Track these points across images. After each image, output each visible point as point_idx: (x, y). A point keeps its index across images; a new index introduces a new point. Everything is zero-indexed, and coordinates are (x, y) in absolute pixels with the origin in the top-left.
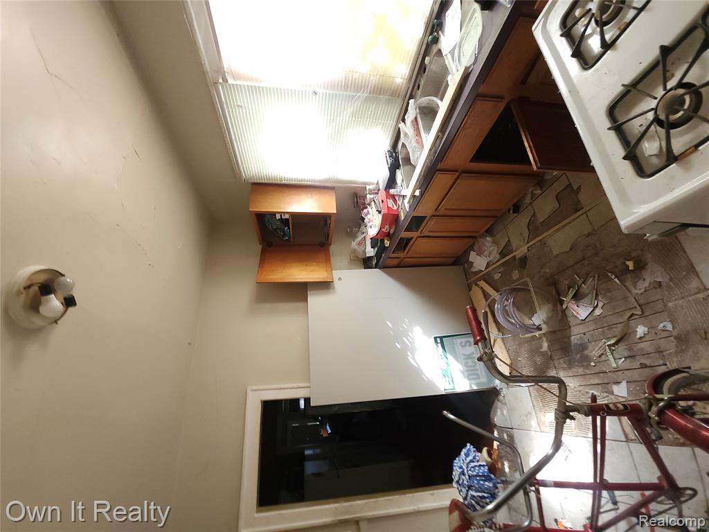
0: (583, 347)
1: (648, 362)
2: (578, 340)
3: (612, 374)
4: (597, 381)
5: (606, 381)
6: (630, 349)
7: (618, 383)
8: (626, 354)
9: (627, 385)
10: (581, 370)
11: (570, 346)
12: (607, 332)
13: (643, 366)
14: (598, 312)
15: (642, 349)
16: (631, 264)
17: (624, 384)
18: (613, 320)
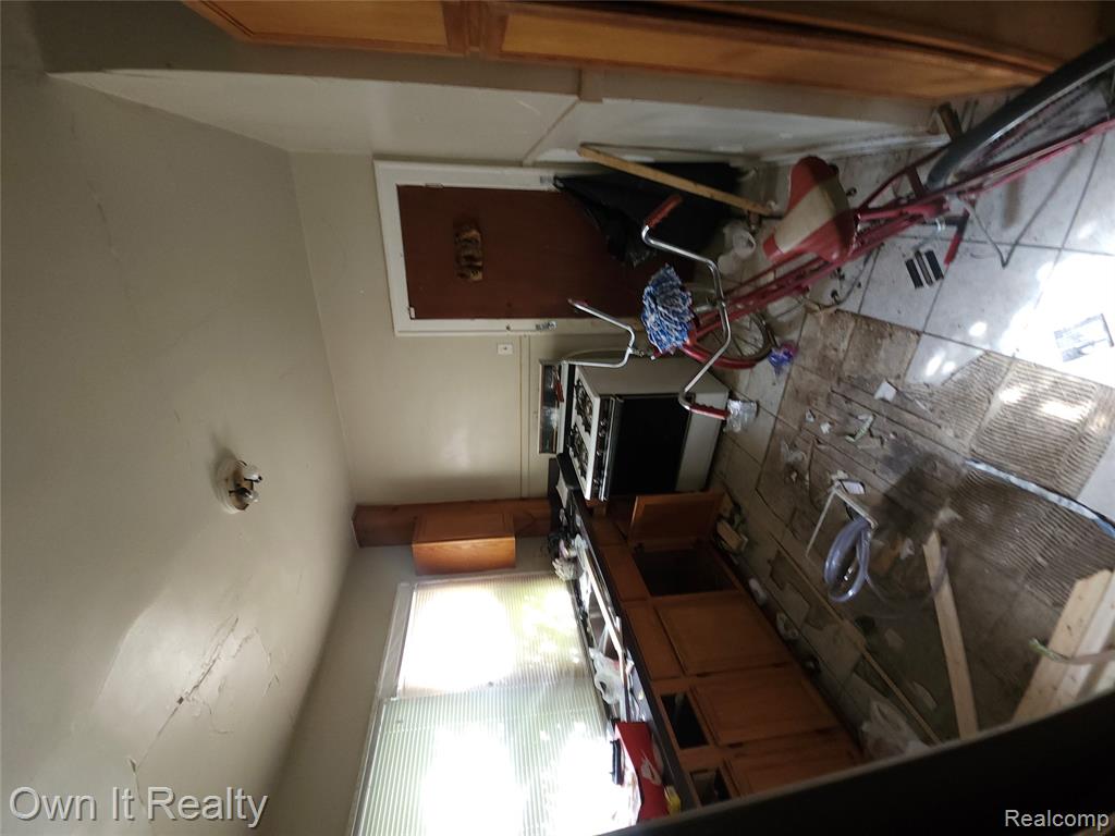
0: (889, 462)
1: (843, 401)
2: (887, 473)
3: (883, 412)
4: (908, 416)
5: (895, 409)
6: (847, 421)
7: (884, 400)
8: (853, 421)
9: (876, 391)
10: (918, 441)
11: (905, 477)
12: (851, 451)
13: (848, 400)
14: (841, 475)
15: (839, 415)
16: (794, 476)
17: (879, 395)
18: (838, 456)
